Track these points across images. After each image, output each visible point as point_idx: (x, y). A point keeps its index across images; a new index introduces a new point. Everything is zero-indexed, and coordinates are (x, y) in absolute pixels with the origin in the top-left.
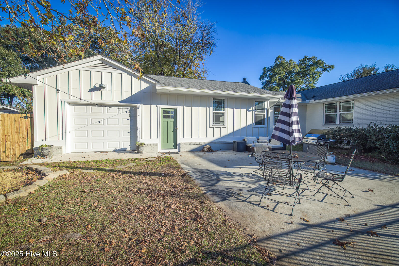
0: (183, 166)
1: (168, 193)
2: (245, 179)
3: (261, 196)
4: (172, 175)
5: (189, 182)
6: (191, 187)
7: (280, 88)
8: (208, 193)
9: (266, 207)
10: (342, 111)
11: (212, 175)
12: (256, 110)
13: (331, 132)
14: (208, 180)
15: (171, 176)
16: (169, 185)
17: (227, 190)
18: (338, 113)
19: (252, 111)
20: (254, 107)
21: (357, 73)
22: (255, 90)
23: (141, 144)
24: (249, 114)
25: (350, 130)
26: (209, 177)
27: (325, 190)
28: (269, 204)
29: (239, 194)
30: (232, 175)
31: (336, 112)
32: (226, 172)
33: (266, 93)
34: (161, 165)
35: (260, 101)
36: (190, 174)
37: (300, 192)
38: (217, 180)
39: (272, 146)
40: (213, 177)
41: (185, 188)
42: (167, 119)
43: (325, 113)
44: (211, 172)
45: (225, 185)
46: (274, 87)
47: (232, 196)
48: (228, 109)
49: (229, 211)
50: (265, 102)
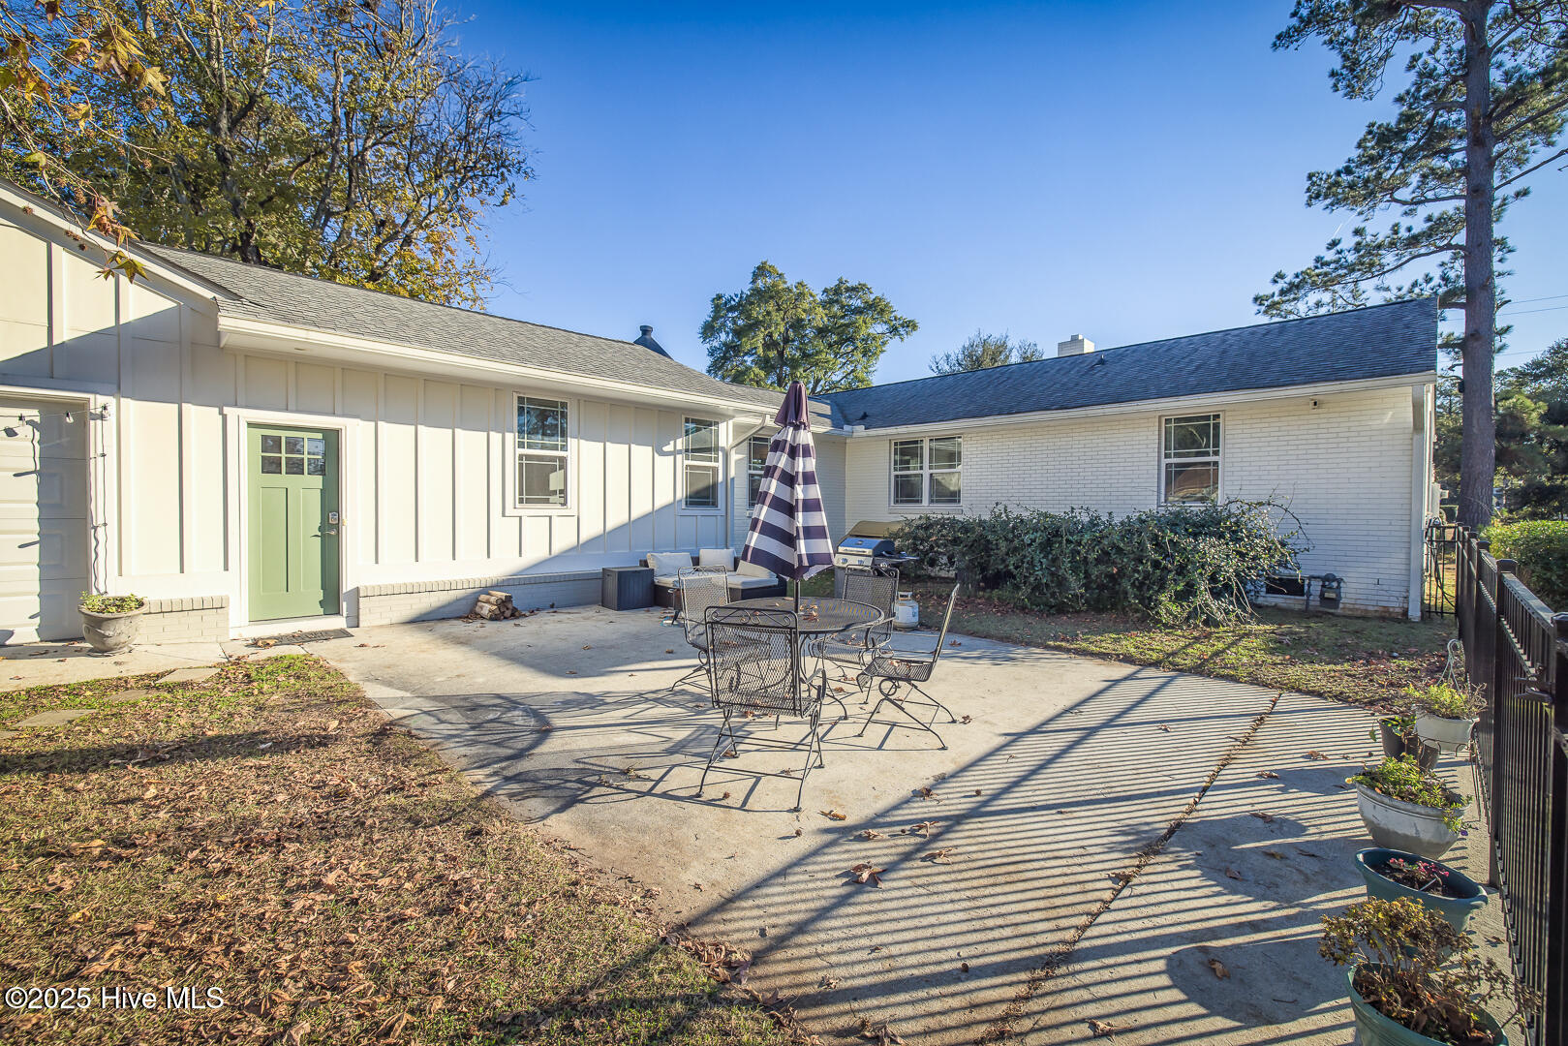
0: (372, 691)
1: (300, 826)
2: (650, 711)
3: (705, 767)
4: (320, 741)
5: (411, 757)
6: (421, 780)
7: (768, 374)
8: (499, 792)
9: (719, 800)
10: (937, 467)
11: (516, 713)
12: (687, 451)
13: (907, 530)
14: (498, 737)
15: (313, 747)
16: (305, 790)
17: (582, 766)
18: (926, 472)
19: (674, 453)
20: (679, 441)
21: (970, 356)
22: (684, 377)
23: (121, 603)
24: (664, 464)
25: (954, 521)
26: (505, 723)
27: (889, 712)
28: (728, 788)
29: (628, 770)
30: (600, 705)
31: (921, 468)
32: (575, 697)
33: (720, 394)
34: (252, 699)
35: (700, 422)
36: (413, 726)
37: (821, 731)
38: (538, 731)
39: (743, 583)
40: (521, 723)
41: (394, 789)
42: (284, 479)
43: (895, 470)
44: (511, 703)
45: (574, 747)
46: (748, 369)
47: (600, 785)
48: (582, 441)
49: (588, 842)
50: (717, 423)
